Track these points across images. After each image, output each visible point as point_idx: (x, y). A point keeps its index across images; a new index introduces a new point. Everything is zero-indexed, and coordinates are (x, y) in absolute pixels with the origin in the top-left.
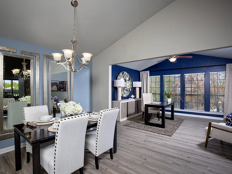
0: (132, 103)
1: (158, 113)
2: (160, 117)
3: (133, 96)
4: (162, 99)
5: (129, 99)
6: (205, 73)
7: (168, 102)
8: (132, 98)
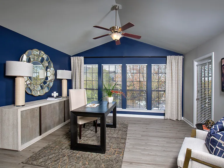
0: (53, 107)
1: (94, 121)
2: (99, 125)
3: (55, 94)
4: (100, 99)
5: (49, 99)
6: (147, 65)
7: (108, 103)
8: (53, 97)
